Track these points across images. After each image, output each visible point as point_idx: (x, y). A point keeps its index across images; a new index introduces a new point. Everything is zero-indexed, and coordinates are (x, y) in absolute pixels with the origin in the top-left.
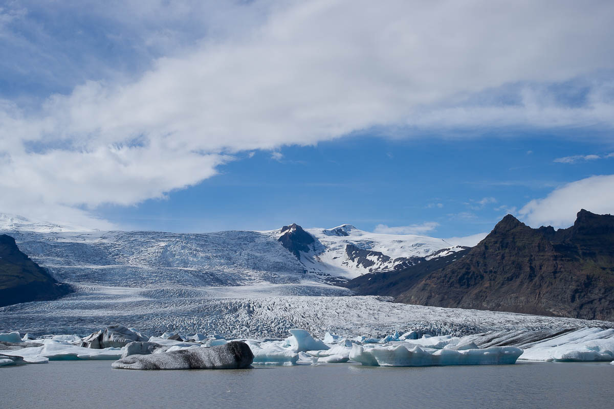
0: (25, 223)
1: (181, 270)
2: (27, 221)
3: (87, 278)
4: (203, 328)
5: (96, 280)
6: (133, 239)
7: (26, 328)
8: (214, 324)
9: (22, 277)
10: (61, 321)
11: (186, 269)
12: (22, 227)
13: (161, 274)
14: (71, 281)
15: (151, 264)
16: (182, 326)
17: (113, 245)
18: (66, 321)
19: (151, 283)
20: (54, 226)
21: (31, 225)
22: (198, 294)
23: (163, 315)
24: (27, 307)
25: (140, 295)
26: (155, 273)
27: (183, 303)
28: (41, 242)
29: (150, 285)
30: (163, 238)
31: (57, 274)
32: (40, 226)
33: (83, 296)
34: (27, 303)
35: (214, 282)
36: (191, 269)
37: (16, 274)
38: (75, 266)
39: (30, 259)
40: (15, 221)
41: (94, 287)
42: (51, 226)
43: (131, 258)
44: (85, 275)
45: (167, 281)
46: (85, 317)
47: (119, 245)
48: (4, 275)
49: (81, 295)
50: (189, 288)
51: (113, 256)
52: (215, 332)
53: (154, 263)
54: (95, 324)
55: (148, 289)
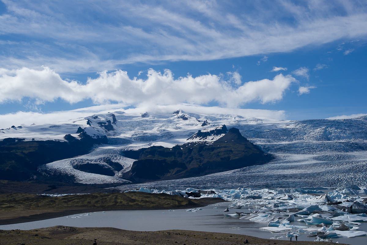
0: (242, 119)
1: (336, 142)
2: (243, 118)
3: (280, 150)
4: (358, 180)
5: (285, 151)
6: (305, 125)
7: (257, 182)
8: (364, 178)
9: (246, 151)
10: (274, 177)
11: (339, 141)
12: (241, 122)
13: (324, 145)
14: (272, 152)
15: (317, 139)
16: (344, 179)
17: (293, 129)
18: (277, 177)
19: (319, 151)
20: (258, 120)
21: (245, 120)
22: (349, 157)
23: (331, 172)
24: (252, 168)
25: (313, 159)
26: (321, 145)
27: (342, 164)
28: (252, 130)
29: (318, 152)
30: (323, 123)
31: (264, 148)
32: (250, 120)
33: (281, 161)
34: (252, 166)
35: (358, 149)
36: (343, 141)
37: (243, 150)
38: (273, 143)
39: (248, 141)
40: (237, 119)
41: (286, 155)
42: (256, 120)
43: (305, 136)
44: (279, 148)
45: (329, 150)
46: (287, 175)
47: (297, 129)
48: (236, 151)
49: (279, 160)
50: (343, 153)
51: (294, 136)
52: (365, 182)
53: (319, 139)
54: (293, 179)
55: (318, 155)
